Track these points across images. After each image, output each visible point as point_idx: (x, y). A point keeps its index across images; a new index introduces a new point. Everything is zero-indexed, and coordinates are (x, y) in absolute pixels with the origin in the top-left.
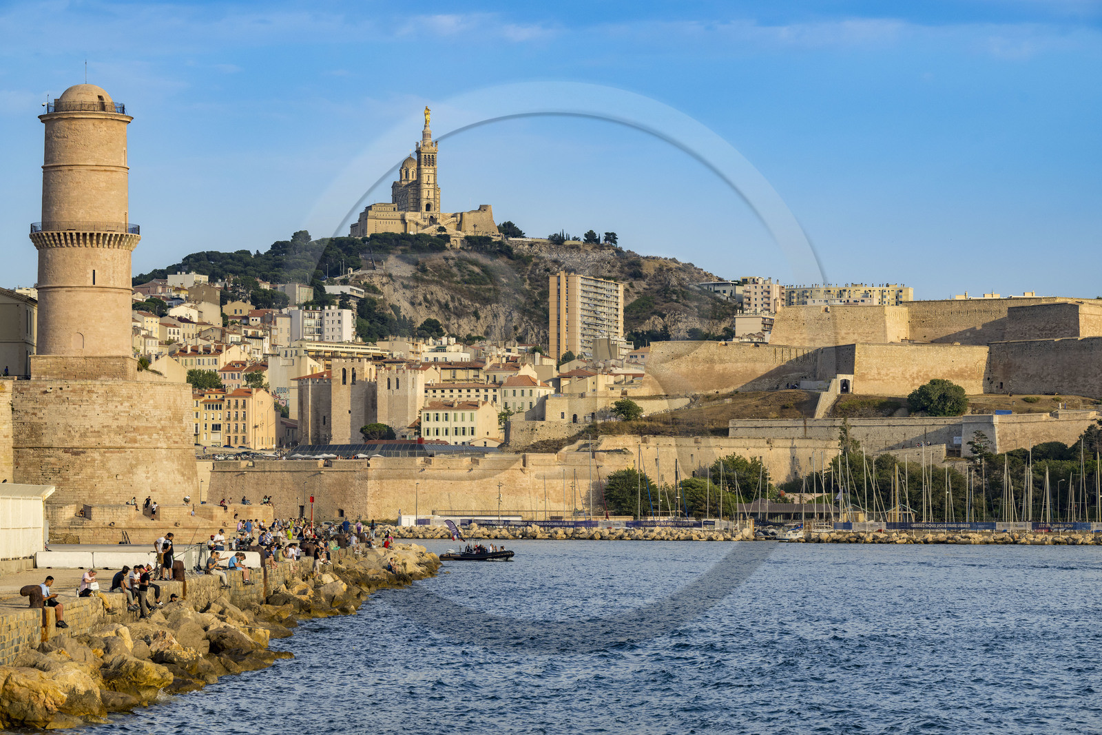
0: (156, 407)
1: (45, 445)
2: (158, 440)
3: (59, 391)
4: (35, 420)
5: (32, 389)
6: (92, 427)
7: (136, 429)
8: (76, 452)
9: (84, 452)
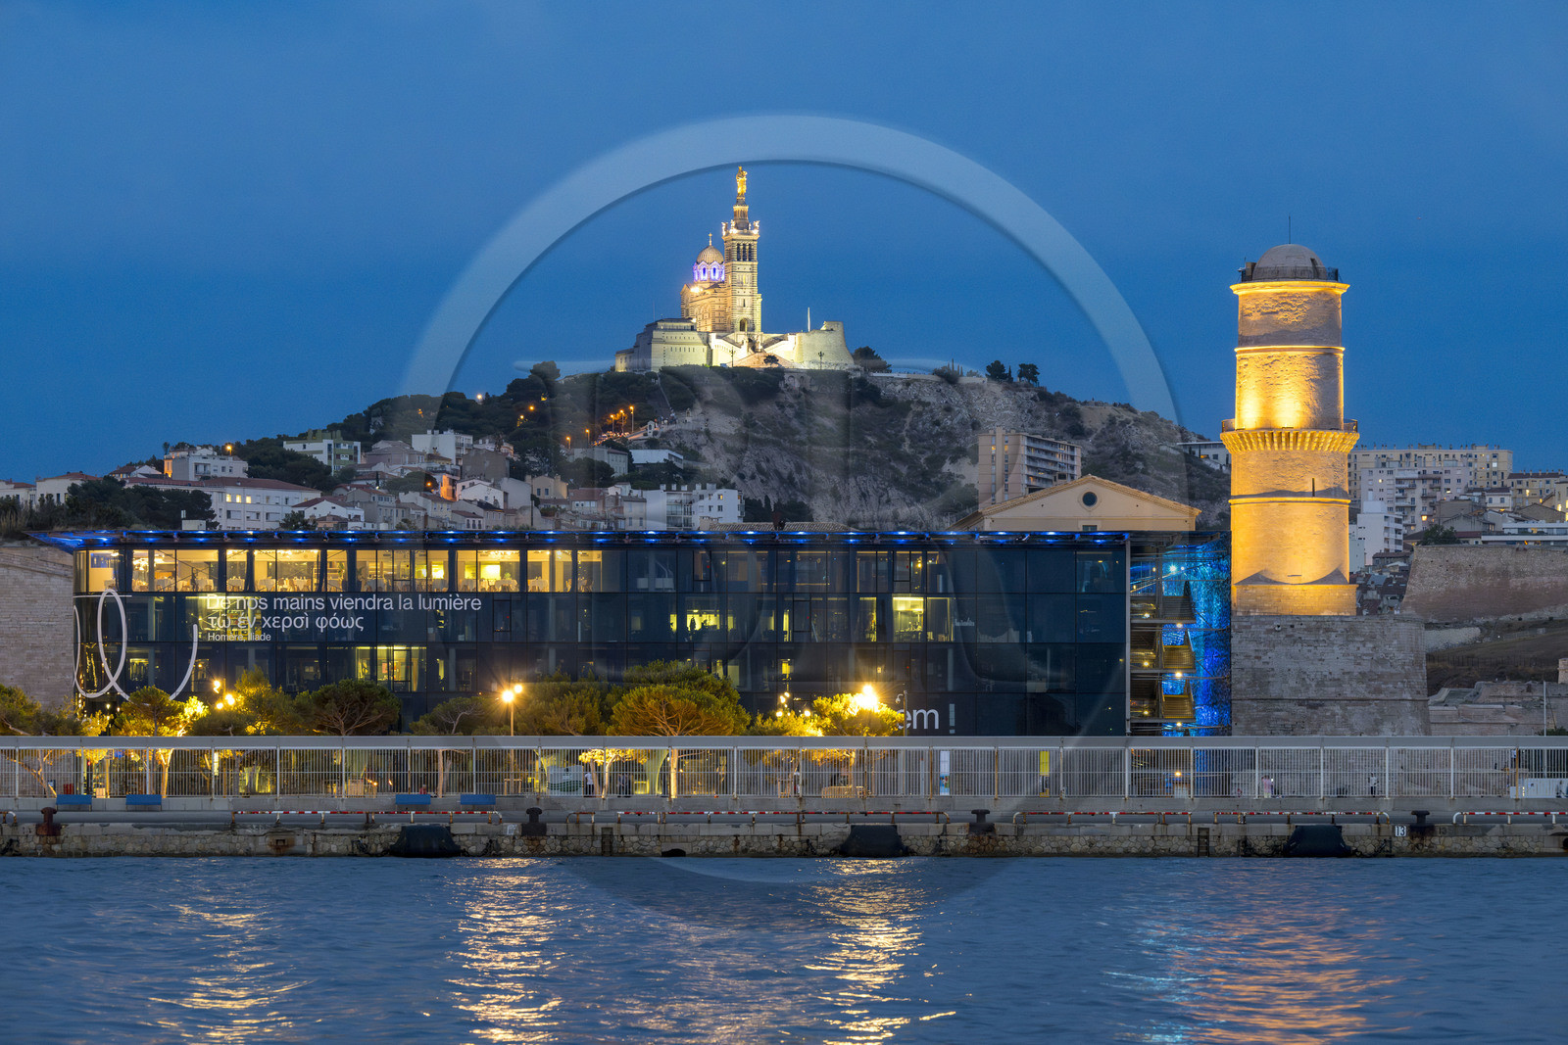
0: (1400, 649)
1: (1273, 696)
2: (1402, 690)
3: (1290, 629)
4: (1258, 664)
5: (1253, 626)
6: (1330, 673)
7: (1380, 676)
8: (1313, 705)
9: (1321, 706)
